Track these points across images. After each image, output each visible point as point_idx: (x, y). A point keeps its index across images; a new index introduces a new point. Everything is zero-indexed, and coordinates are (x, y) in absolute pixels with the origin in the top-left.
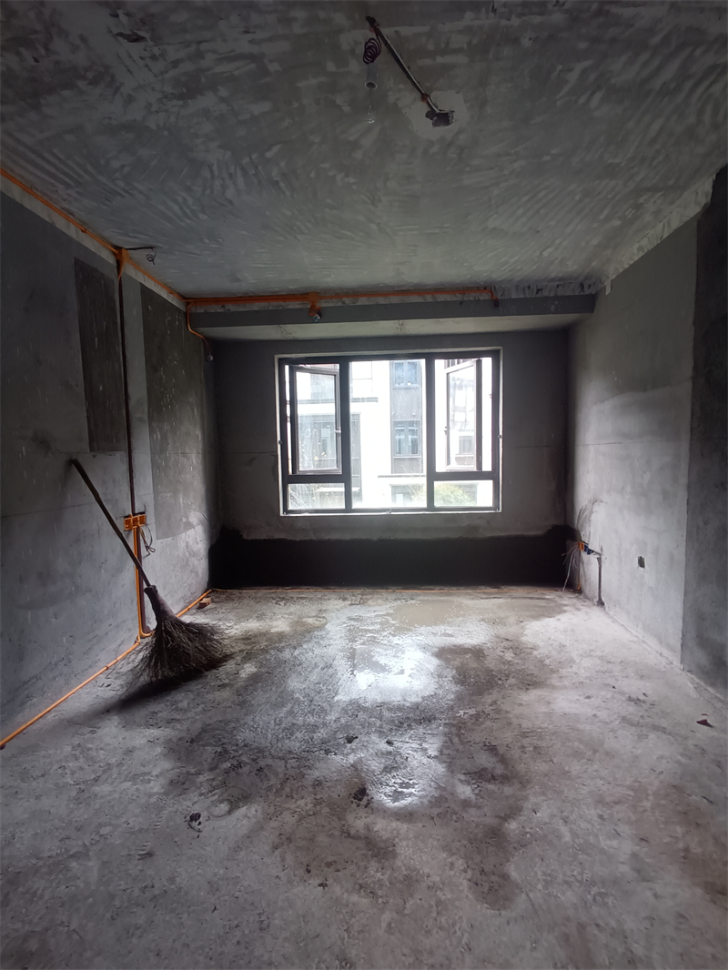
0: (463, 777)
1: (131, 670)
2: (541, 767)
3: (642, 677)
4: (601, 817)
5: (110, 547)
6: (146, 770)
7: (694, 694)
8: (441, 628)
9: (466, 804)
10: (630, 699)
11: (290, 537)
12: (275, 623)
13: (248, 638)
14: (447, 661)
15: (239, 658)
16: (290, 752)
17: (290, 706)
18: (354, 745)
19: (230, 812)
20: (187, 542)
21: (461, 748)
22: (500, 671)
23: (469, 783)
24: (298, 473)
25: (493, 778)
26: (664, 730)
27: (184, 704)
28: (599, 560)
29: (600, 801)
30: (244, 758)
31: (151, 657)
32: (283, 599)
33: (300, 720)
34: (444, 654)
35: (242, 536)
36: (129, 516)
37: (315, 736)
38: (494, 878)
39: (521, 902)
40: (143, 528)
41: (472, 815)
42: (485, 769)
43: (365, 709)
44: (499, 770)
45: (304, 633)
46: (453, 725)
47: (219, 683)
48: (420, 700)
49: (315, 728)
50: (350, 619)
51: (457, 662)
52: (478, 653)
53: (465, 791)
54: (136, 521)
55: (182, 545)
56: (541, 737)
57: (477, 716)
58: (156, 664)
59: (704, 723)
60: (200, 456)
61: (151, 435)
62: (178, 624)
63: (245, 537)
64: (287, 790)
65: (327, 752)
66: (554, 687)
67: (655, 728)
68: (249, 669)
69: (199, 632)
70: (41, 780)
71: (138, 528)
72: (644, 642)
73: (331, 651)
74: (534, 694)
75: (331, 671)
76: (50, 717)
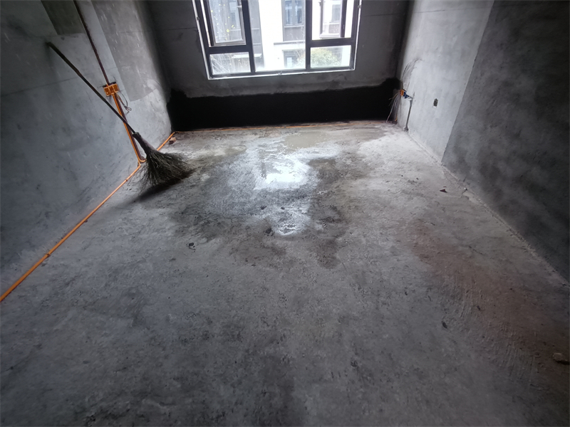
0: (318, 221)
1: (140, 181)
2: (358, 215)
3: (419, 170)
4: (381, 233)
5: (101, 109)
6: (162, 227)
7: (443, 177)
8: (313, 149)
9: (319, 232)
10: (409, 181)
11: (217, 95)
12: (216, 151)
13: (201, 160)
14: (314, 167)
15: (199, 171)
16: (233, 215)
17: (230, 194)
18: (265, 210)
19: (207, 241)
20: (151, 102)
21: (318, 209)
22: (343, 171)
23: (321, 223)
24: (215, 45)
25: (333, 221)
26: (422, 195)
27: (174, 196)
28: (411, 102)
29: (383, 227)
30: (210, 219)
31: (149, 174)
32: (219, 136)
33: (237, 201)
34: (312, 163)
35: (185, 95)
36: (106, 86)
37: (245, 207)
38: (329, 259)
39: (340, 266)
40: (118, 94)
41: (322, 236)
42: (329, 217)
43: (270, 193)
44: (337, 217)
45: (234, 155)
46: (315, 199)
47: (190, 185)
48: (299, 187)
49: (244, 204)
50: (260, 146)
51: (320, 167)
52: (332, 161)
53: (319, 227)
54: (112, 88)
55: (149, 104)
56: (359, 202)
57: (328, 194)
58: (153, 177)
59: (444, 191)
60: (142, 34)
61: (99, 17)
62: (159, 154)
63: (188, 96)
64: (233, 231)
65: (252, 214)
66: (370, 177)
67: (418, 194)
68: (205, 177)
69: (173, 159)
70: (112, 234)
71: (115, 94)
72: (425, 151)
73: (250, 165)
74: (359, 181)
75: (250, 175)
76: (105, 206)
